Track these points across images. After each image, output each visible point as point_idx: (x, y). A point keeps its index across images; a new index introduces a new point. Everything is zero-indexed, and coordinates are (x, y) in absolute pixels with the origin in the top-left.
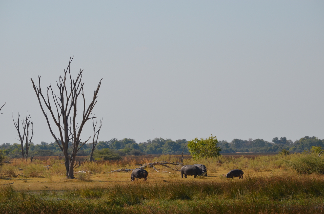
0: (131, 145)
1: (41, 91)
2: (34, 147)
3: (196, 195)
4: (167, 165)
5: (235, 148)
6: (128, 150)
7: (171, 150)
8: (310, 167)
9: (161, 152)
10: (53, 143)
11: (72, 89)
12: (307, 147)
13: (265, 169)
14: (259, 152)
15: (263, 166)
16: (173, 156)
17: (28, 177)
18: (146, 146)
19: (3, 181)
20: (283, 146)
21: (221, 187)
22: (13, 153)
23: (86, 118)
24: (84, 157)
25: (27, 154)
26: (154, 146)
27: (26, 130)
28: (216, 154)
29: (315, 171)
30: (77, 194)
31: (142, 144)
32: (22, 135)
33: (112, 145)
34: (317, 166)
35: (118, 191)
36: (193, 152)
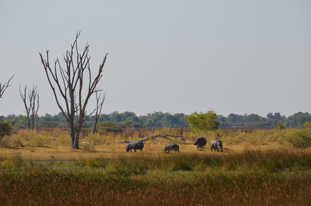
0: (131, 118)
1: (49, 65)
2: (38, 118)
3: (197, 166)
4: (168, 137)
5: (231, 122)
6: (129, 123)
7: (170, 123)
8: (305, 141)
9: (160, 125)
10: (57, 115)
11: (79, 63)
12: (299, 123)
13: (261, 143)
14: (254, 127)
15: (259, 139)
16: (173, 129)
17: (35, 147)
18: (145, 119)
19: (12, 150)
20: (277, 121)
21: (221, 159)
22: (18, 124)
23: (91, 91)
24: (88, 128)
25: (33, 126)
26: (154, 119)
27: (33, 102)
28: (214, 127)
29: (310, 145)
30: (83, 164)
31: (142, 117)
32: (28, 107)
33: (113, 117)
35: (122, 161)
36: (192, 126)
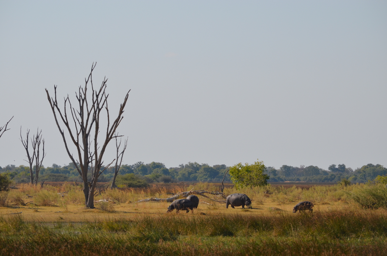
0: (160, 171)
1: (57, 103)
2: (44, 170)
3: (241, 231)
4: (205, 194)
5: (284, 176)
6: (156, 176)
7: (208, 177)
8: (376, 201)
9: (195, 179)
10: (67, 166)
11: (94, 102)
12: (369, 177)
13: (321, 201)
14: (312, 182)
15: (319, 198)
16: (211, 184)
17: (39, 206)
18: (177, 171)
19: (10, 210)
20: (341, 175)
21: (270, 222)
22: (19, 177)
23: (109, 137)
24: (105, 183)
25: (37, 179)
26: (187, 172)
27: (37, 149)
28: (263, 182)
29: (382, 205)
30: (99, 227)
31: (173, 169)
32: (31, 155)
33: (137, 169)
34: (385, 200)
35: (148, 224)
36: (235, 180)
